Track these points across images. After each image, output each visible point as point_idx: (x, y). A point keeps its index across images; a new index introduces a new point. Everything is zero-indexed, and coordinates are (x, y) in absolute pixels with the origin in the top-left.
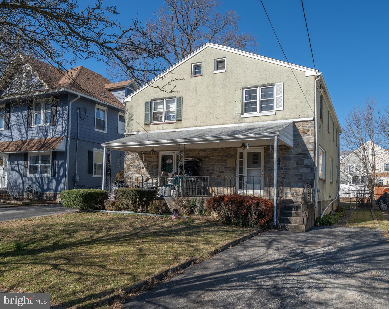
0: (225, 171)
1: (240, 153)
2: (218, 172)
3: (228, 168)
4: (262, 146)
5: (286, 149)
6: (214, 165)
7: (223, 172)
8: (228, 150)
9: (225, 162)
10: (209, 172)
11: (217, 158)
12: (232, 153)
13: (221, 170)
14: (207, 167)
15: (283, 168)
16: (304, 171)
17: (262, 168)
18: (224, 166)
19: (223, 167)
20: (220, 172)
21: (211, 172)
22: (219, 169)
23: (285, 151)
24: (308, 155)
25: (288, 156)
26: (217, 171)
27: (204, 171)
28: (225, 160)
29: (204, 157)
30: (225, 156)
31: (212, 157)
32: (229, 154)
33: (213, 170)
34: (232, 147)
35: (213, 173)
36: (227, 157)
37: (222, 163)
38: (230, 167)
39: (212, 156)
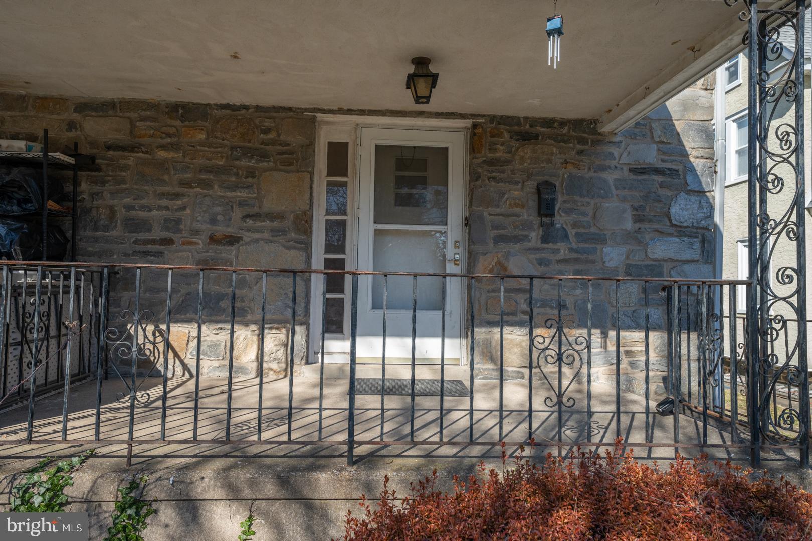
0: (247, 237)
1: (331, 145)
2: (201, 242)
3: (271, 217)
4: (462, 116)
5: (582, 141)
6: (177, 196)
7: (232, 240)
8: (268, 123)
9: (249, 187)
10: (142, 236)
11: (201, 162)
12: (296, 140)
13: (221, 230)
14: (130, 208)
15: (572, 232)
16: (671, 255)
17: (454, 230)
18: (241, 204)
19: (237, 214)
20: (213, 240)
21: (158, 233)
22: (213, 221)
23: (581, 152)
24: (689, 179)
25: (592, 174)
26: (196, 233)
27: (106, 229)
28: (251, 173)
29: (109, 148)
30: (248, 153)
31: (162, 154)
32: (273, 142)
33: (174, 224)
34: (290, 109)
35: (169, 242)
36: (264, 156)
37: (234, 188)
38: (280, 217)
39: (163, 147)
